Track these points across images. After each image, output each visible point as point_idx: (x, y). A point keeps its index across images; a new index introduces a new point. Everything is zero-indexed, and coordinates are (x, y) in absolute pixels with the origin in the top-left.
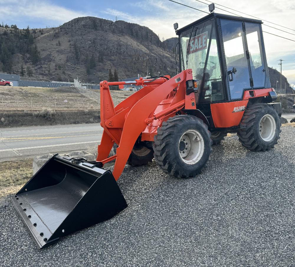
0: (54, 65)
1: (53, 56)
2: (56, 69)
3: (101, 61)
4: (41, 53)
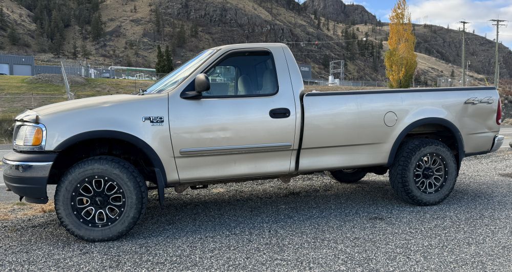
0: (124, 41)
1: (124, 29)
2: (126, 48)
3: (195, 35)
4: (108, 24)
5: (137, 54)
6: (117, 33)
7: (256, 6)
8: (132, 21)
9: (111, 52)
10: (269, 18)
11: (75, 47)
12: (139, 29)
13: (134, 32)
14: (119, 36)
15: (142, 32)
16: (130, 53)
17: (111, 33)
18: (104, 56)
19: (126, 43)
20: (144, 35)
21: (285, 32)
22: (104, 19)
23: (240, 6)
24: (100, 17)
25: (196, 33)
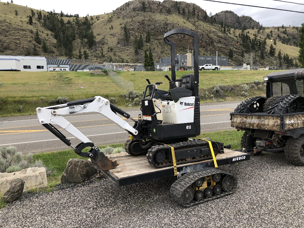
0: (107, 47)
1: (106, 40)
2: (108, 51)
3: (148, 40)
4: (96, 37)
5: (115, 55)
6: (102, 42)
7: (185, 21)
8: (111, 35)
9: (100, 54)
10: (194, 28)
11: (80, 52)
12: (115, 40)
13: (112, 42)
14: (104, 44)
15: (117, 41)
16: (111, 54)
17: (99, 42)
18: (96, 56)
19: (109, 48)
20: (118, 43)
21: (204, 36)
22: (95, 34)
23: (175, 22)
24: (92, 33)
25: (149, 40)
